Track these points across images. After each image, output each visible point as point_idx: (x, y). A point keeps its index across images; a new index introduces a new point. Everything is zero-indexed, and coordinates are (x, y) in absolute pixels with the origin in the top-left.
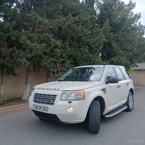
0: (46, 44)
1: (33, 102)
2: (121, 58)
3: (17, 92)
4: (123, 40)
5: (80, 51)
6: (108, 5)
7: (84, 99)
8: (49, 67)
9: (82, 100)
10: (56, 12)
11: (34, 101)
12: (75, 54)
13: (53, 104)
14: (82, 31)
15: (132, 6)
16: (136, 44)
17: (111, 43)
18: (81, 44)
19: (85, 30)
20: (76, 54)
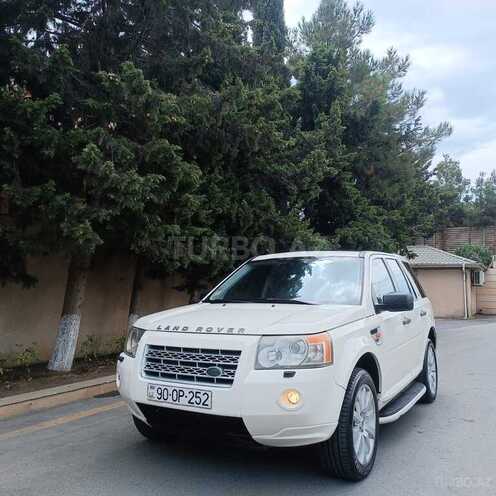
0: (162, 177)
1: (144, 374)
2: (368, 228)
3: (35, 343)
4: (372, 170)
5: (251, 204)
6: (326, 60)
7: (332, 363)
8: (157, 253)
9: (327, 365)
10: (191, 69)
11: (146, 371)
12: (234, 213)
13: (230, 382)
14: (267, 136)
15: (396, 68)
16: (409, 186)
17: (339, 180)
18: (252, 179)
19: (276, 134)
20: (237, 214)
